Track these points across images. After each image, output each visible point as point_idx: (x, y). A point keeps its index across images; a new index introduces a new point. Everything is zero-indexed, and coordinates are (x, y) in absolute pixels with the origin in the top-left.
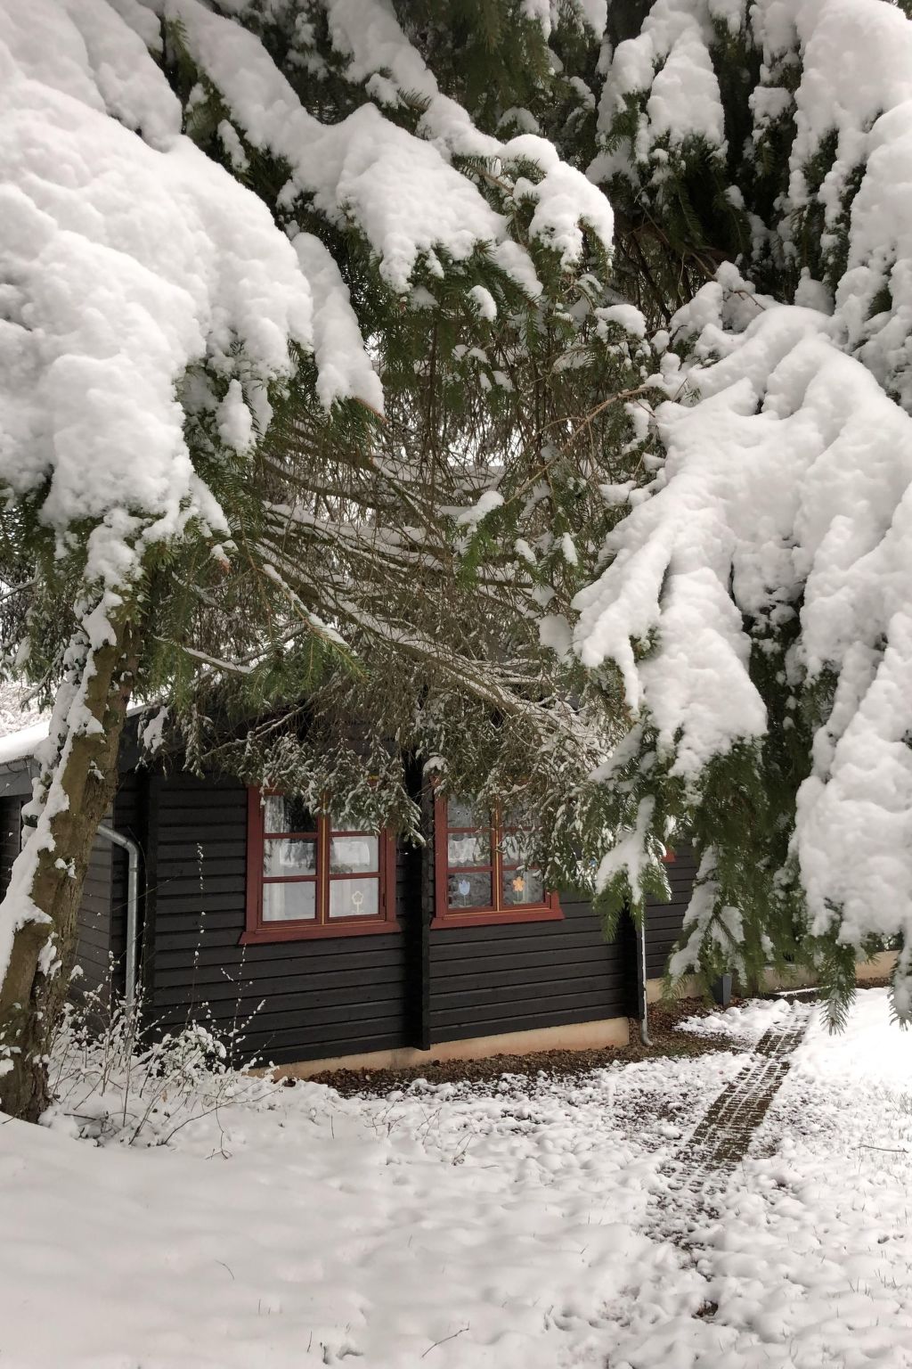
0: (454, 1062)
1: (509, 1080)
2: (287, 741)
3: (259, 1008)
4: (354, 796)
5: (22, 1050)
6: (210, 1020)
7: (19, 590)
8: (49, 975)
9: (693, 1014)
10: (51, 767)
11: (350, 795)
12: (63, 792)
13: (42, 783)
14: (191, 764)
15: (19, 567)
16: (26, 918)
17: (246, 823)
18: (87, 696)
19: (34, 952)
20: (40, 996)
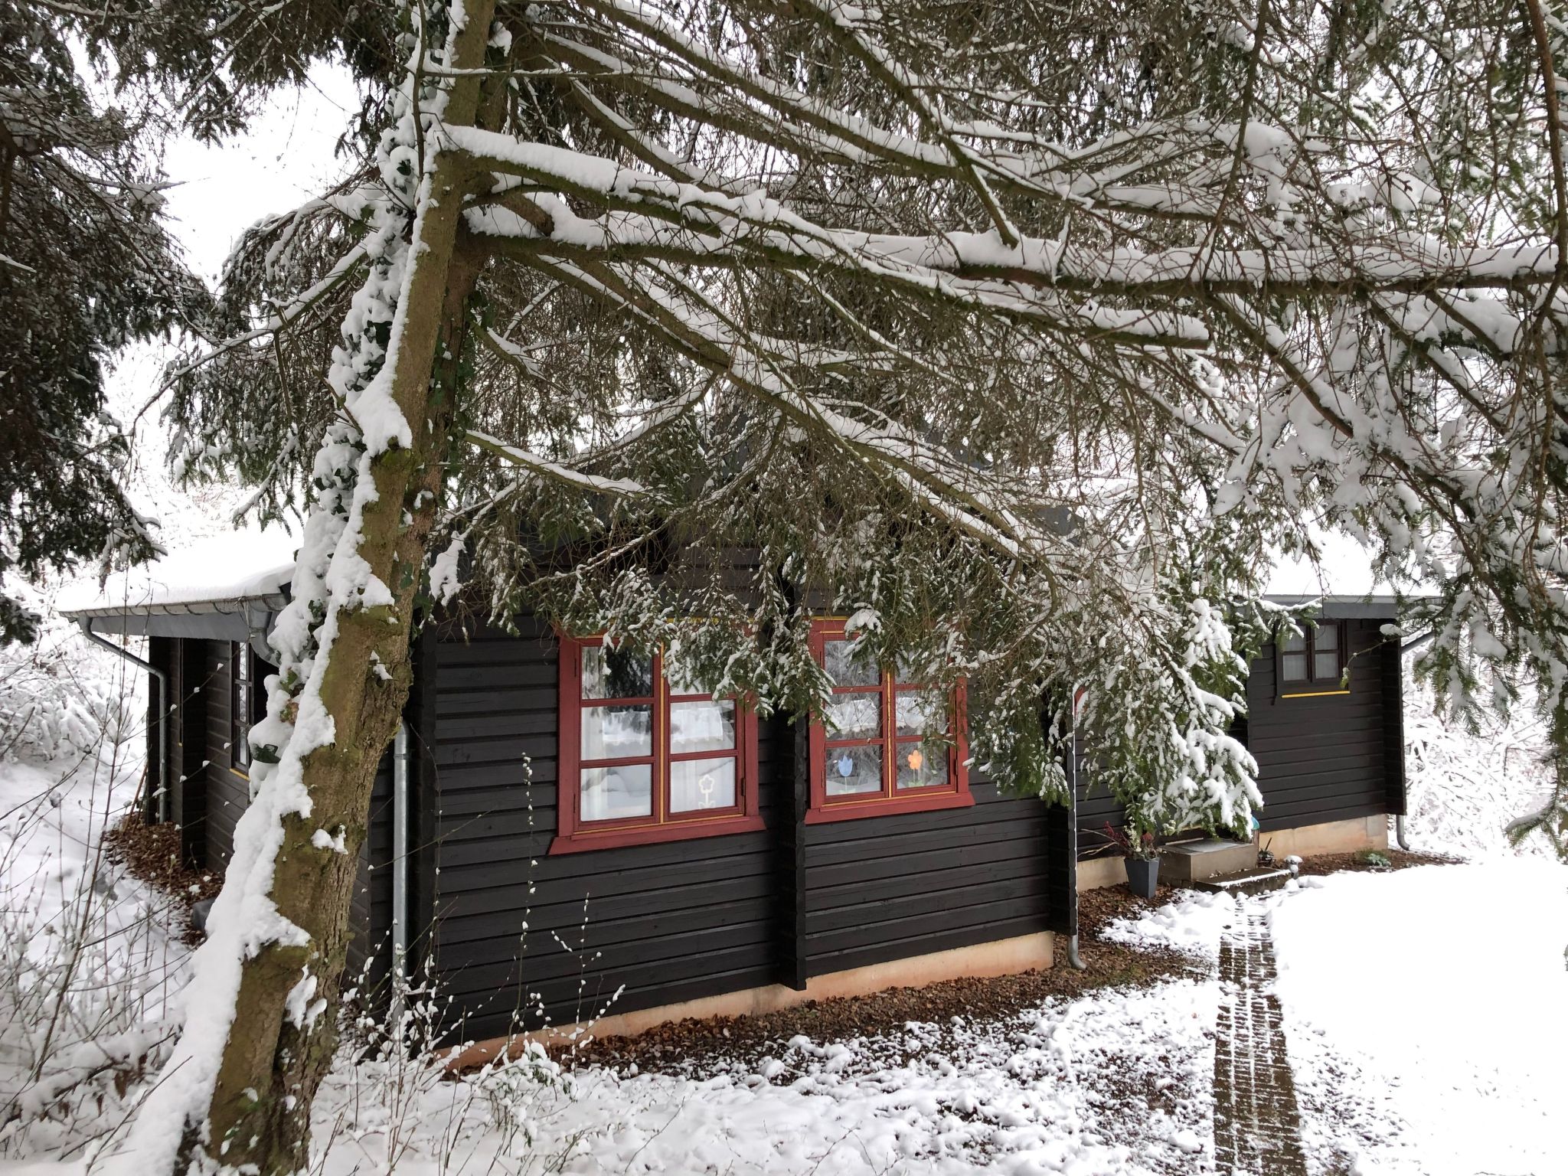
0: (835, 1000)
1: (917, 1032)
2: (633, 578)
3: (615, 997)
4: (737, 661)
5: (261, 1169)
6: (542, 1017)
7: (229, 349)
8: (305, 1028)
9: (1115, 914)
10: (298, 659)
11: (731, 659)
12: (323, 710)
13: (283, 686)
14: (499, 616)
15: (225, 316)
16: (264, 938)
17: (557, 686)
18: (361, 538)
19: (278, 996)
20: (291, 1066)
